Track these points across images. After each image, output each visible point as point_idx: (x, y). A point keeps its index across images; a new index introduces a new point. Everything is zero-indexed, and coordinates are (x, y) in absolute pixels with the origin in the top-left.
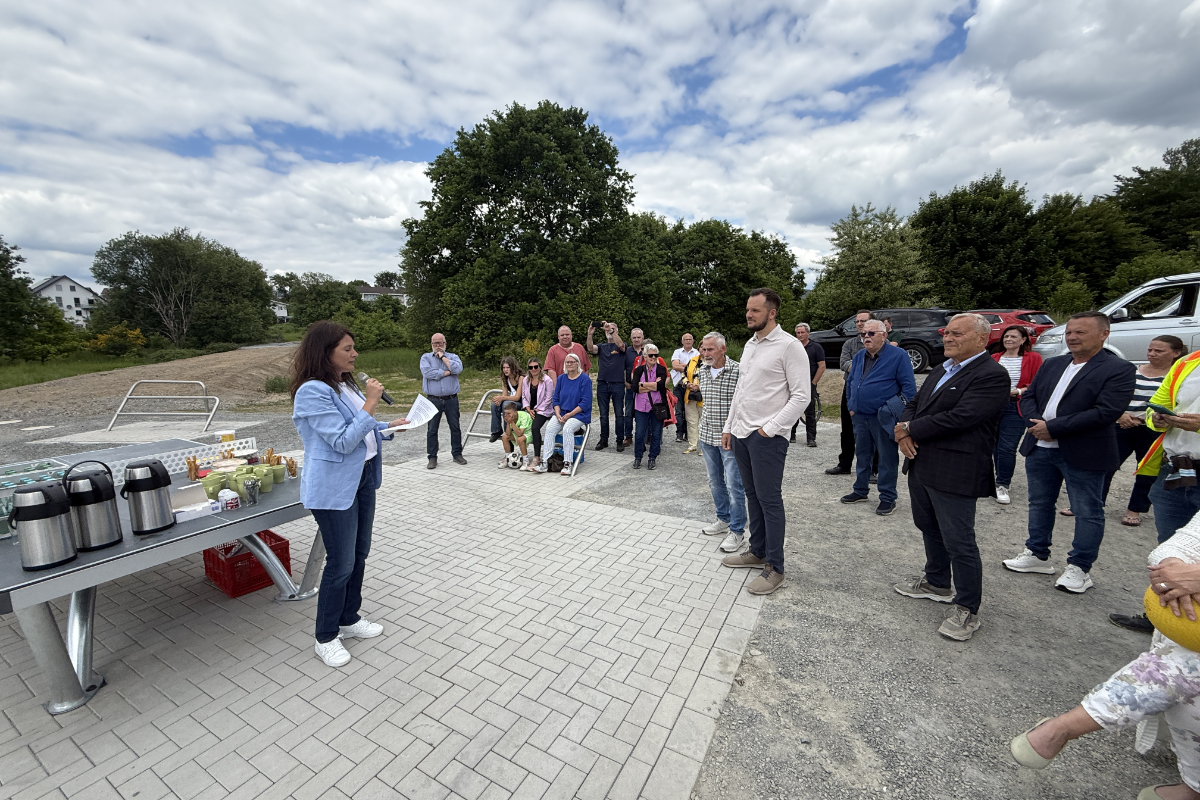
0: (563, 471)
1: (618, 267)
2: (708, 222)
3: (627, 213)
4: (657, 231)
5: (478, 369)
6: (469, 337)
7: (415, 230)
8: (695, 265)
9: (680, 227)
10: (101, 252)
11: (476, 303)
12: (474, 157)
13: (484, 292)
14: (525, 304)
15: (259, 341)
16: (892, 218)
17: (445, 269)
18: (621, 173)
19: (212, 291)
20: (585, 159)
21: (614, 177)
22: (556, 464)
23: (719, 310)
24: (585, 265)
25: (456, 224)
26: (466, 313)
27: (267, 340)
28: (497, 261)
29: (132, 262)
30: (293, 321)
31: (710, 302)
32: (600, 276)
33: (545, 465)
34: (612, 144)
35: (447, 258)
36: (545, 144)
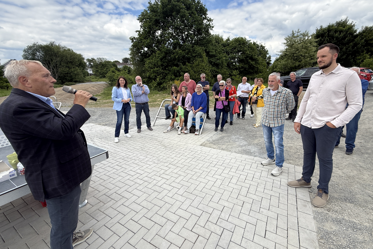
0: (196, 133)
1: (208, 53)
2: (239, 38)
3: (210, 34)
4: (220, 41)
5: (159, 91)
6: (155, 79)
7: (134, 41)
8: (234, 54)
9: (228, 40)
10: (25, 50)
11: (157, 67)
12: (155, 12)
13: (160, 63)
14: (175, 67)
15: (83, 82)
16: (307, 35)
17: (145, 55)
18: (209, 18)
19: (65, 64)
20: (196, 13)
21: (206, 20)
22: (193, 130)
23: (242, 70)
24: (196, 53)
25: (149, 38)
26: (154, 71)
27: (85, 81)
28: (164, 52)
29: (36, 54)
30: (94, 75)
31: (239, 67)
32: (201, 57)
33: (189, 130)
34: (205, 7)
35: (146, 51)
36: (181, 7)
